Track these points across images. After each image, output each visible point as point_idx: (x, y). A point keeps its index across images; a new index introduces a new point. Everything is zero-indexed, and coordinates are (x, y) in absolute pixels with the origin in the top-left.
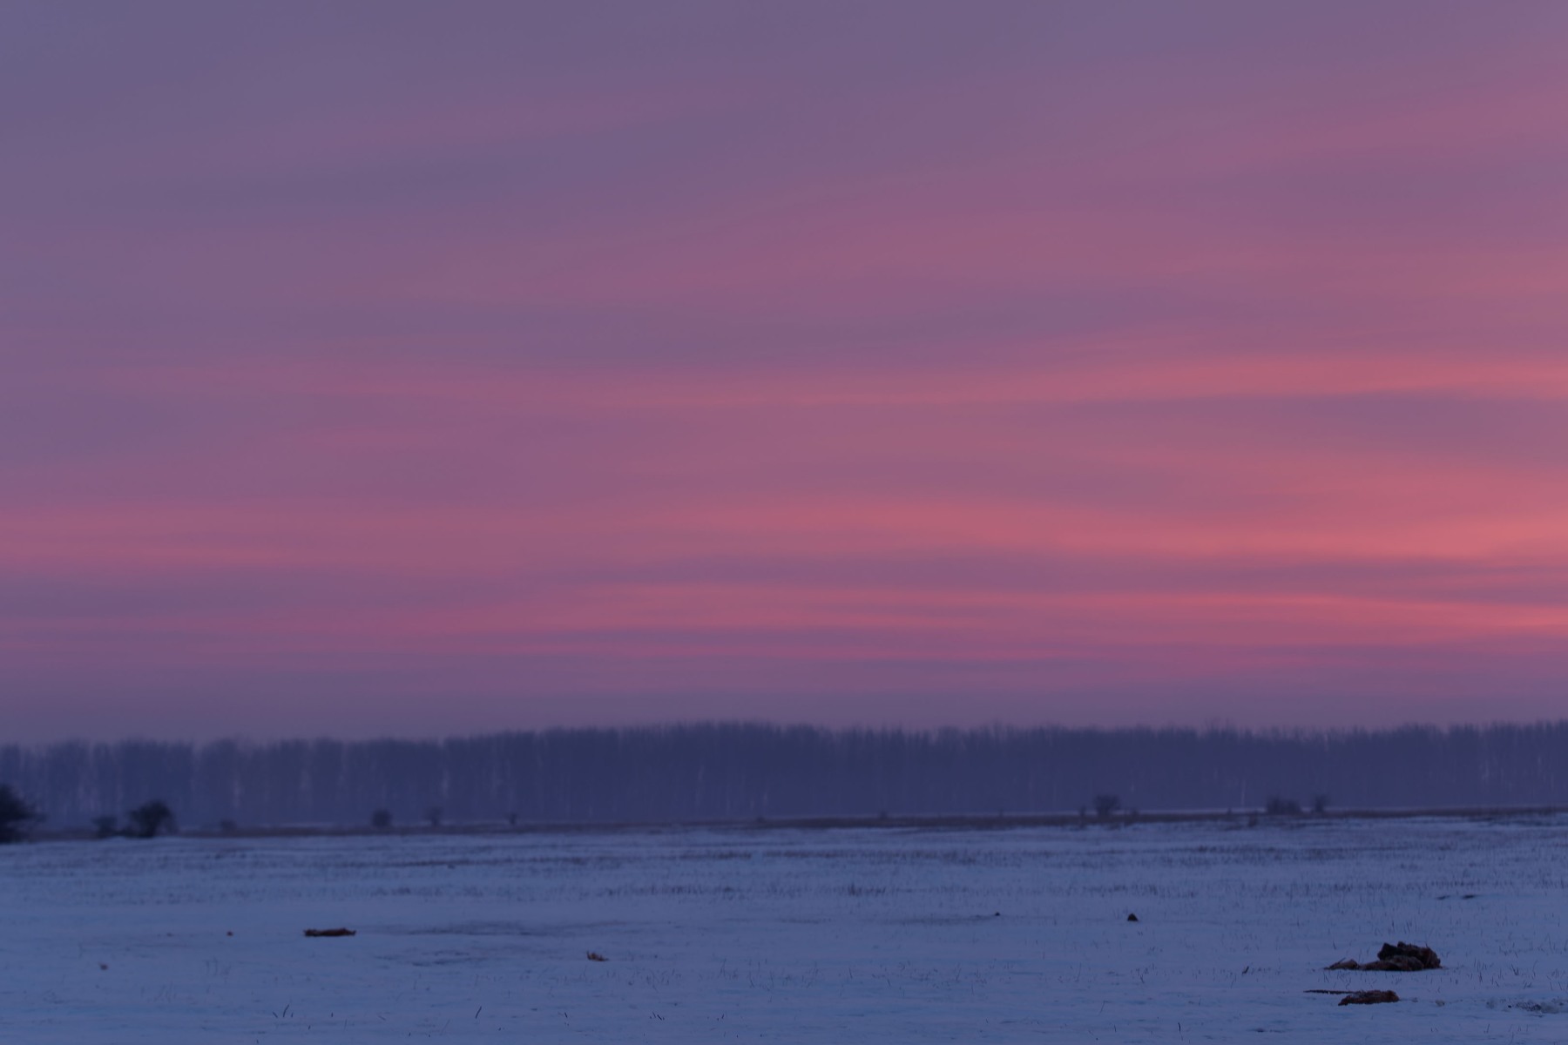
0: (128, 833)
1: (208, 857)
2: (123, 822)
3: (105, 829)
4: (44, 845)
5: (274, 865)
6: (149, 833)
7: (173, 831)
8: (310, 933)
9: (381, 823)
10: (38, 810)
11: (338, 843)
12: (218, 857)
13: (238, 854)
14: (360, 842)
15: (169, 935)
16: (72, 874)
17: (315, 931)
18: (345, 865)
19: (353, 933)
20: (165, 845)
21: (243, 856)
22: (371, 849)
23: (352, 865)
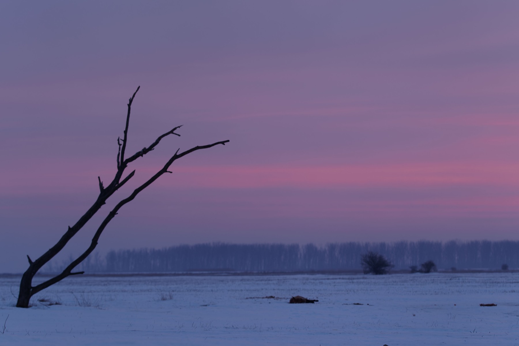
0: (421, 271)
1: (447, 280)
2: (419, 268)
3: (413, 270)
4: (394, 275)
5: (469, 282)
6: (428, 271)
7: (436, 271)
8: (481, 305)
9: (505, 268)
10: (392, 263)
11: (491, 275)
12: (450, 279)
13: (457, 278)
14: (497, 275)
15: (435, 305)
16: (403, 285)
17: (483, 304)
18: (493, 283)
19: (496, 305)
20: (433, 275)
21: (459, 279)
22: (501, 277)
23: (495, 282)
